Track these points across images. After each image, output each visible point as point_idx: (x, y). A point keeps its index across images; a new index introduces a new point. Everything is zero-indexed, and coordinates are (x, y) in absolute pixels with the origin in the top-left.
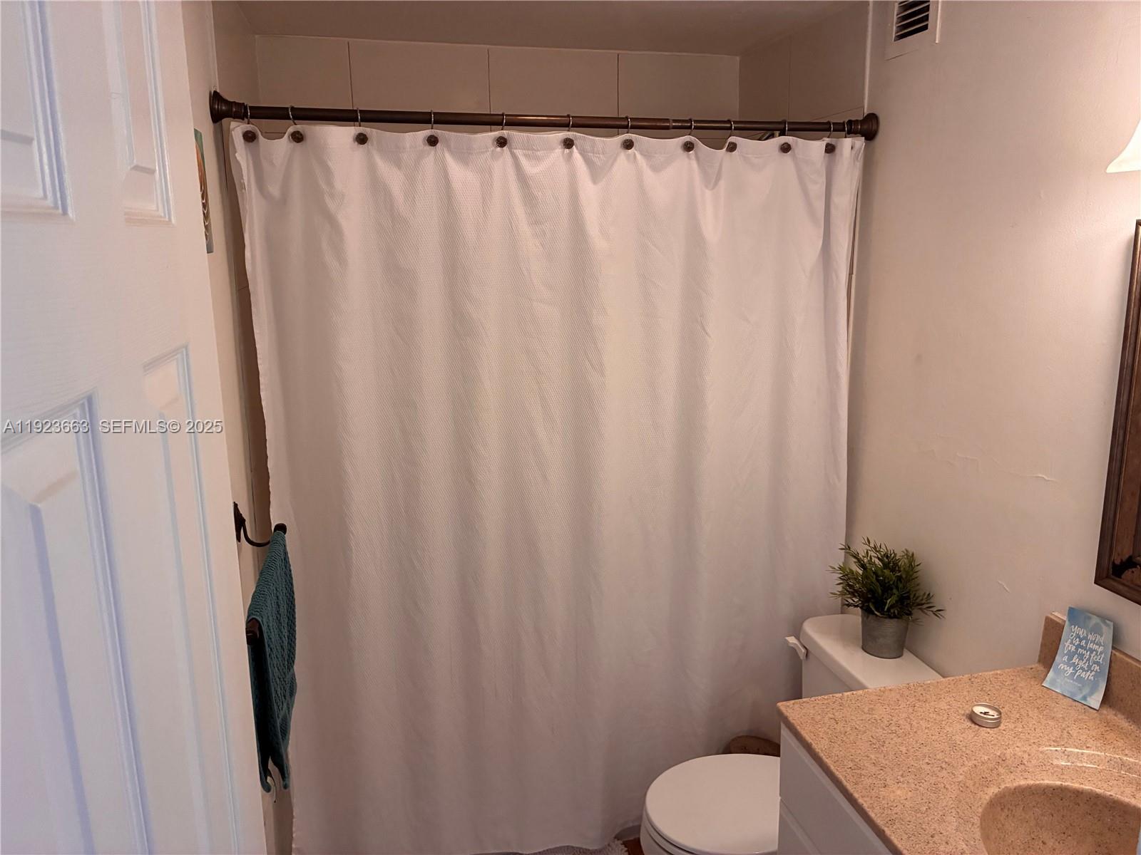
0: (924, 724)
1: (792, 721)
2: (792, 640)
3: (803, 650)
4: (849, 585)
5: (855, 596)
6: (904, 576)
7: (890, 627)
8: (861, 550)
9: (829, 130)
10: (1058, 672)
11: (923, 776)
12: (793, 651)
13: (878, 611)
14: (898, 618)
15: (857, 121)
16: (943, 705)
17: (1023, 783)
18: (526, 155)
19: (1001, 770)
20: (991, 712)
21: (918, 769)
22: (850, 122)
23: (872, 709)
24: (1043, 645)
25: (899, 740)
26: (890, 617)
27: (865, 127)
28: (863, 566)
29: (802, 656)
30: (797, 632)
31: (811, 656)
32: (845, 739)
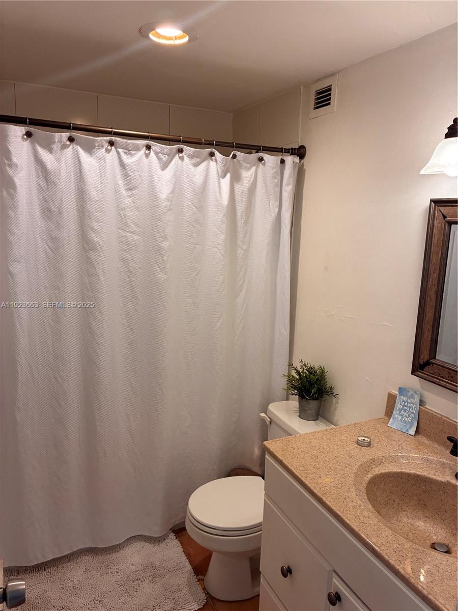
0: (335, 447)
1: (272, 450)
2: (263, 415)
3: (269, 420)
4: (292, 384)
5: (295, 390)
6: (320, 378)
7: (313, 404)
8: (298, 366)
9: (282, 152)
10: (394, 419)
11: (338, 471)
12: (263, 420)
13: (307, 396)
14: (317, 400)
15: (296, 148)
16: (343, 438)
17: (383, 471)
18: (124, 152)
19: (373, 466)
20: (366, 439)
21: (335, 468)
22: (292, 149)
23: (311, 442)
24: (387, 407)
25: (325, 455)
26: (314, 399)
27: (299, 152)
28: (299, 374)
29: (268, 423)
30: (265, 410)
31: (272, 422)
32: (299, 457)
